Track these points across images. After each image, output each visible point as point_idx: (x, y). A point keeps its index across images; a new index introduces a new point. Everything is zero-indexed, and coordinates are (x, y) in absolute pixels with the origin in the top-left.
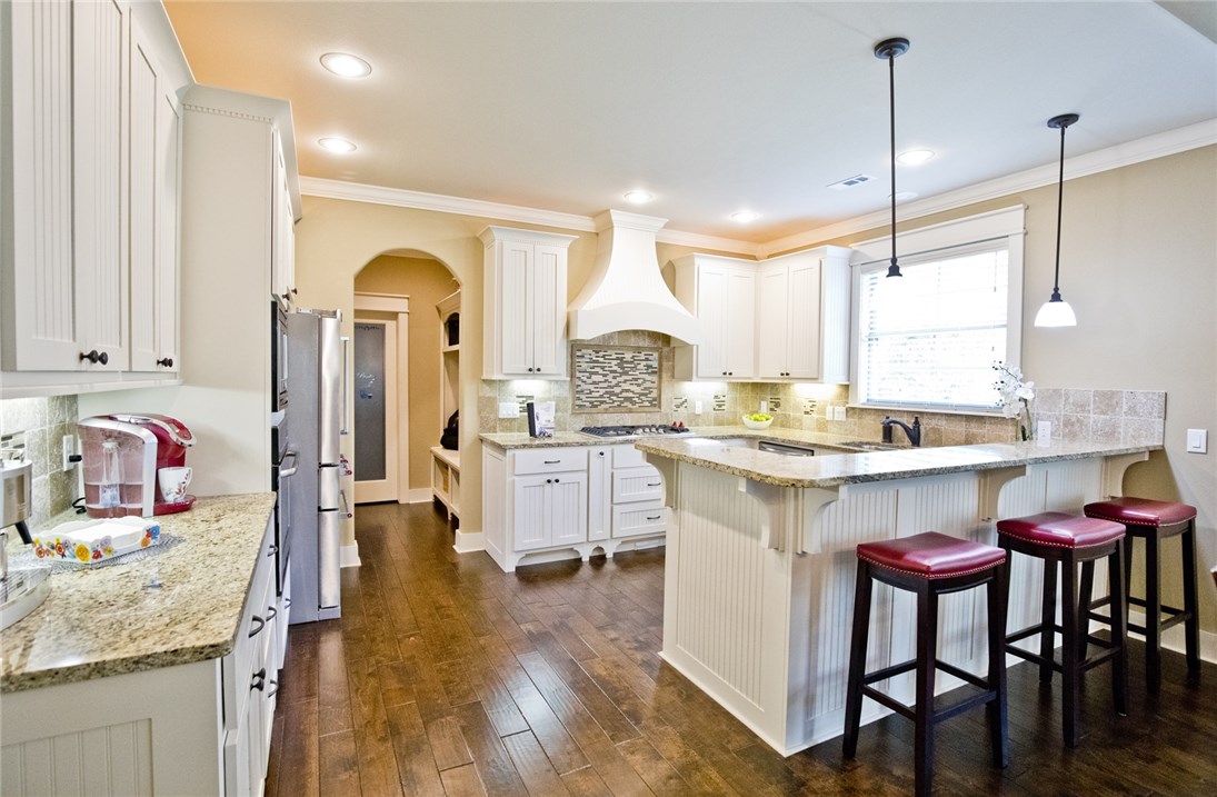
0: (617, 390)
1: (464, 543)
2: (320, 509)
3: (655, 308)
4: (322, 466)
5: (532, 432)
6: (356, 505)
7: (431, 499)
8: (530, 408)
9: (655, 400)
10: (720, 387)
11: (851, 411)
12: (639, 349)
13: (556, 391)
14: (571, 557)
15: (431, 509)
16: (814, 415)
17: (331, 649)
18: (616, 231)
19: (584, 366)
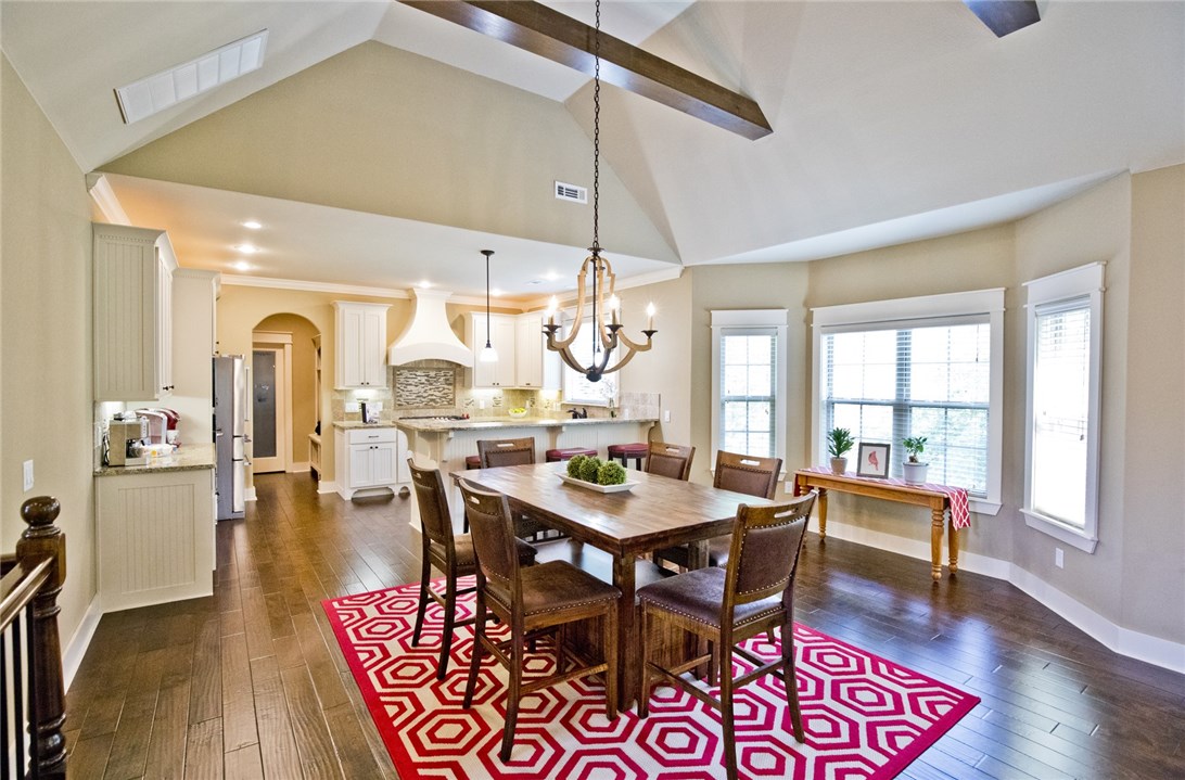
0: (425, 395)
1: (324, 488)
2: (233, 460)
3: (446, 346)
4: (234, 437)
5: (365, 420)
6: (254, 474)
7: (309, 470)
8: (363, 406)
9: (451, 400)
10: (497, 392)
11: (562, 405)
12: (439, 370)
13: (383, 396)
14: (385, 493)
15: (309, 475)
16: (549, 409)
17: (240, 533)
18: (419, 300)
19: (402, 380)
